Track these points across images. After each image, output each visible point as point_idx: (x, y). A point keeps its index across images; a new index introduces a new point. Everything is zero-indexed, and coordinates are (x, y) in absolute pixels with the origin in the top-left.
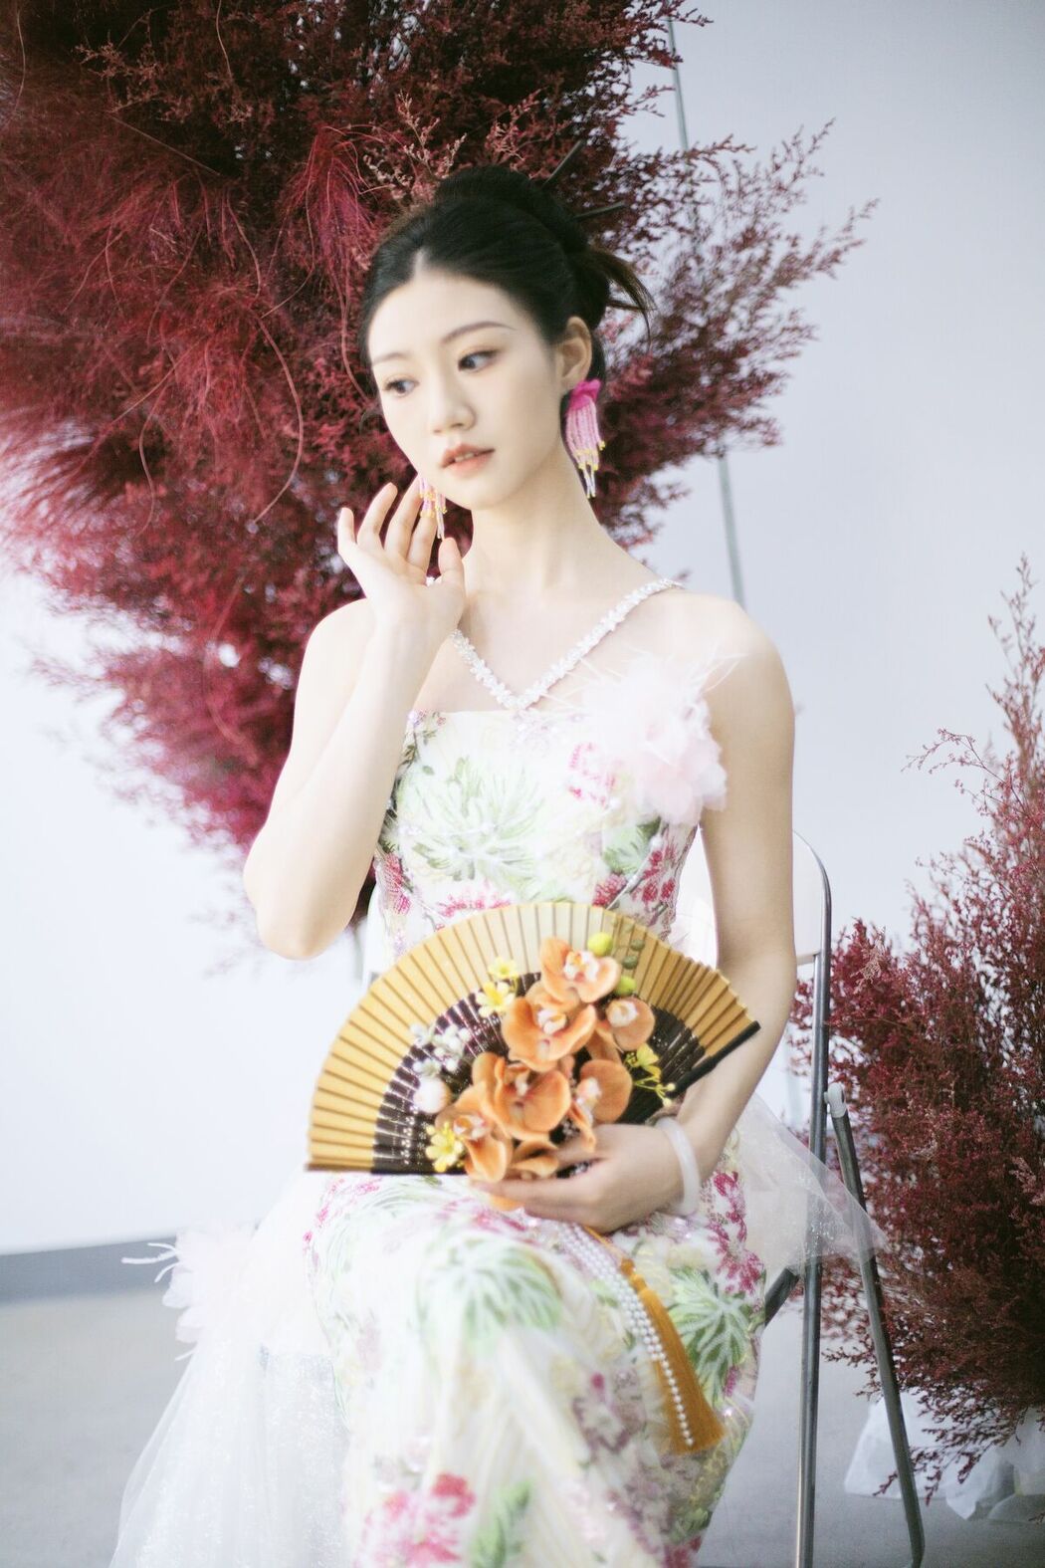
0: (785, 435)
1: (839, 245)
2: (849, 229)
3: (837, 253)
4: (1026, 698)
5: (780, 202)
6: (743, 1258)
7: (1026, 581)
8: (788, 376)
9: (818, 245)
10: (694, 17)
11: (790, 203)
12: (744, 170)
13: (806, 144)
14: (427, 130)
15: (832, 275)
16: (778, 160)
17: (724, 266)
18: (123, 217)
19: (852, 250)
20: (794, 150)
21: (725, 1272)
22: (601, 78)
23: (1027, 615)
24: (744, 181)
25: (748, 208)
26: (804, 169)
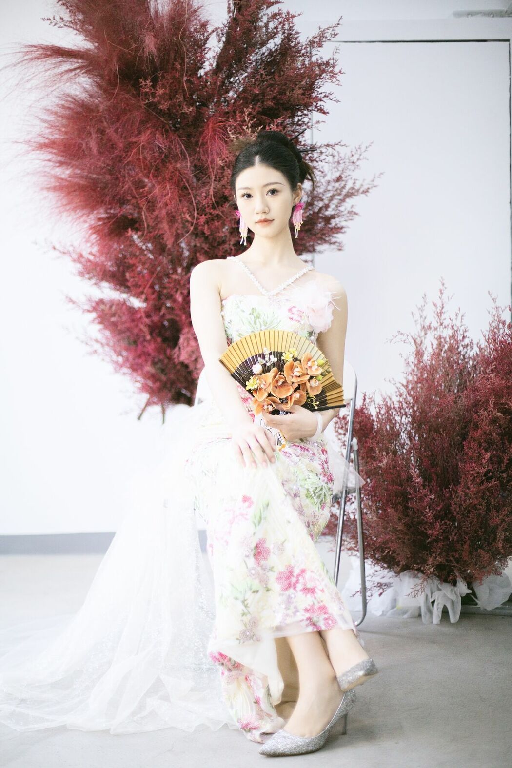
0: (346, 248)
1: (370, 186)
2: (373, 181)
3: (368, 188)
4: (422, 342)
5: (351, 167)
6: (328, 474)
7: (425, 302)
8: (348, 227)
9: (362, 185)
10: (335, 99)
11: (355, 168)
12: (341, 155)
13: (363, 148)
14: (251, 122)
15: (366, 195)
16: (353, 153)
17: (330, 188)
18: (143, 138)
19: (374, 188)
20: (359, 151)
21: (322, 475)
22: (301, 116)
23: (424, 314)
24: (340, 159)
25: (340, 169)
26: (361, 157)
